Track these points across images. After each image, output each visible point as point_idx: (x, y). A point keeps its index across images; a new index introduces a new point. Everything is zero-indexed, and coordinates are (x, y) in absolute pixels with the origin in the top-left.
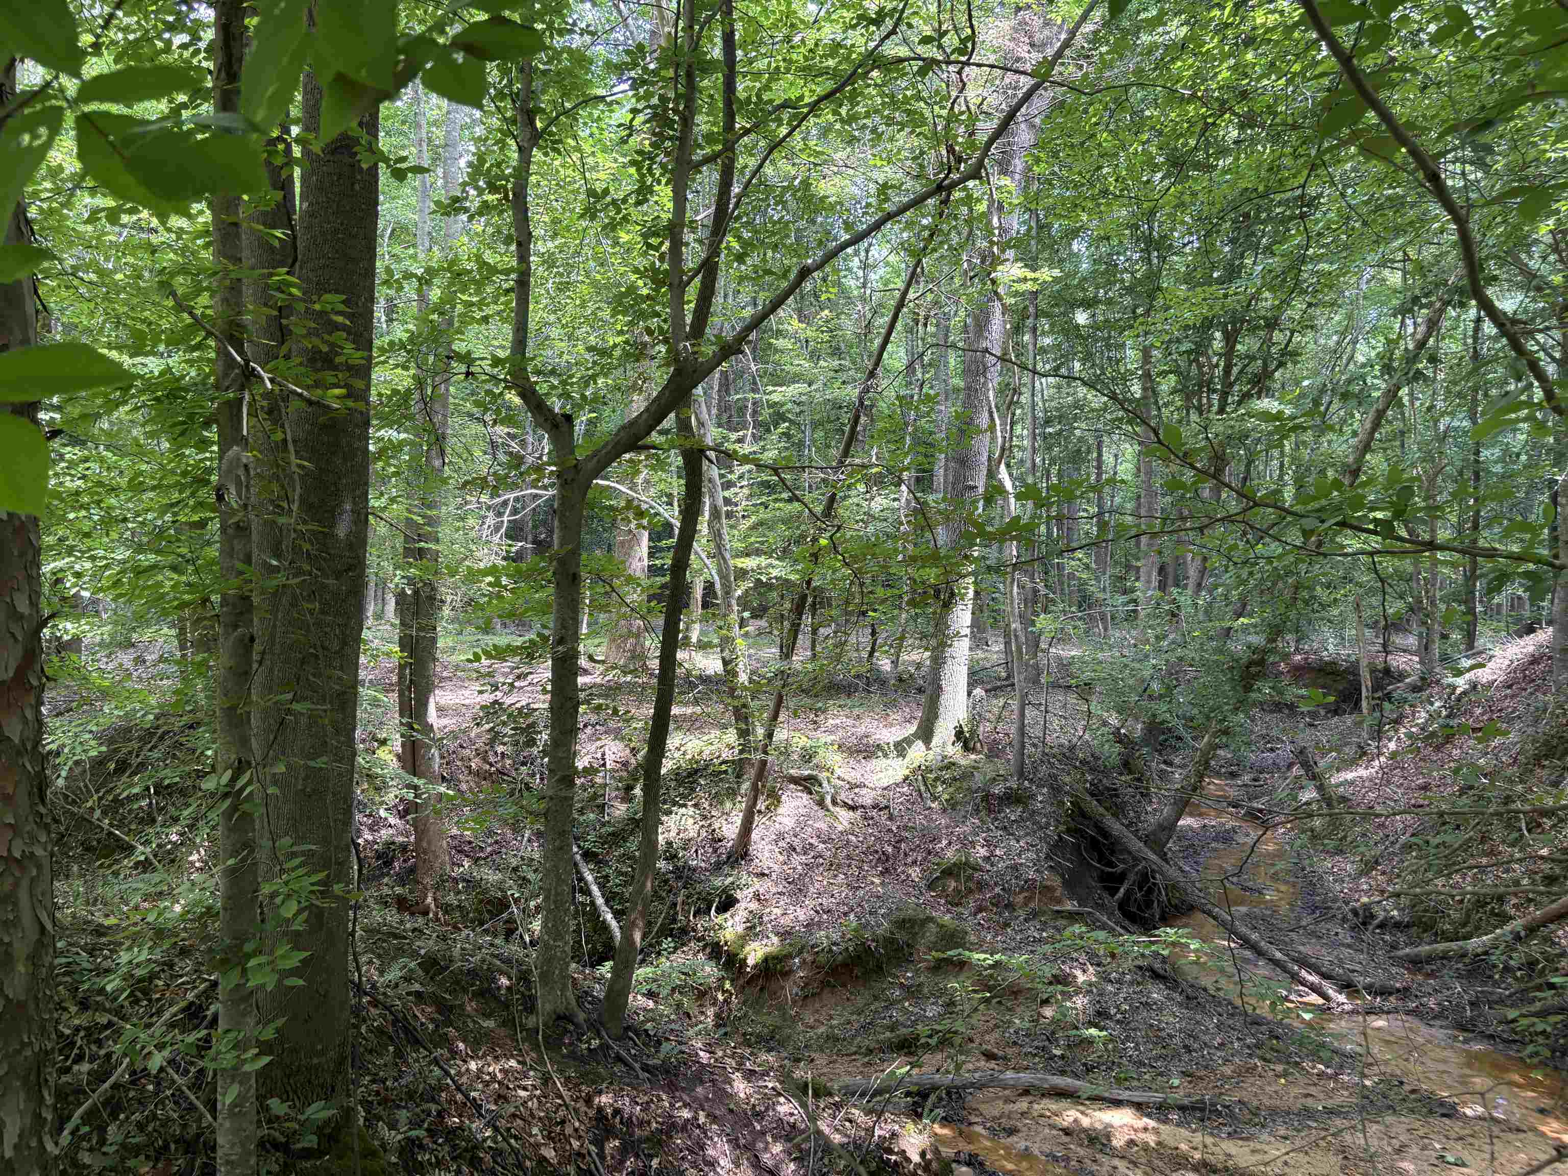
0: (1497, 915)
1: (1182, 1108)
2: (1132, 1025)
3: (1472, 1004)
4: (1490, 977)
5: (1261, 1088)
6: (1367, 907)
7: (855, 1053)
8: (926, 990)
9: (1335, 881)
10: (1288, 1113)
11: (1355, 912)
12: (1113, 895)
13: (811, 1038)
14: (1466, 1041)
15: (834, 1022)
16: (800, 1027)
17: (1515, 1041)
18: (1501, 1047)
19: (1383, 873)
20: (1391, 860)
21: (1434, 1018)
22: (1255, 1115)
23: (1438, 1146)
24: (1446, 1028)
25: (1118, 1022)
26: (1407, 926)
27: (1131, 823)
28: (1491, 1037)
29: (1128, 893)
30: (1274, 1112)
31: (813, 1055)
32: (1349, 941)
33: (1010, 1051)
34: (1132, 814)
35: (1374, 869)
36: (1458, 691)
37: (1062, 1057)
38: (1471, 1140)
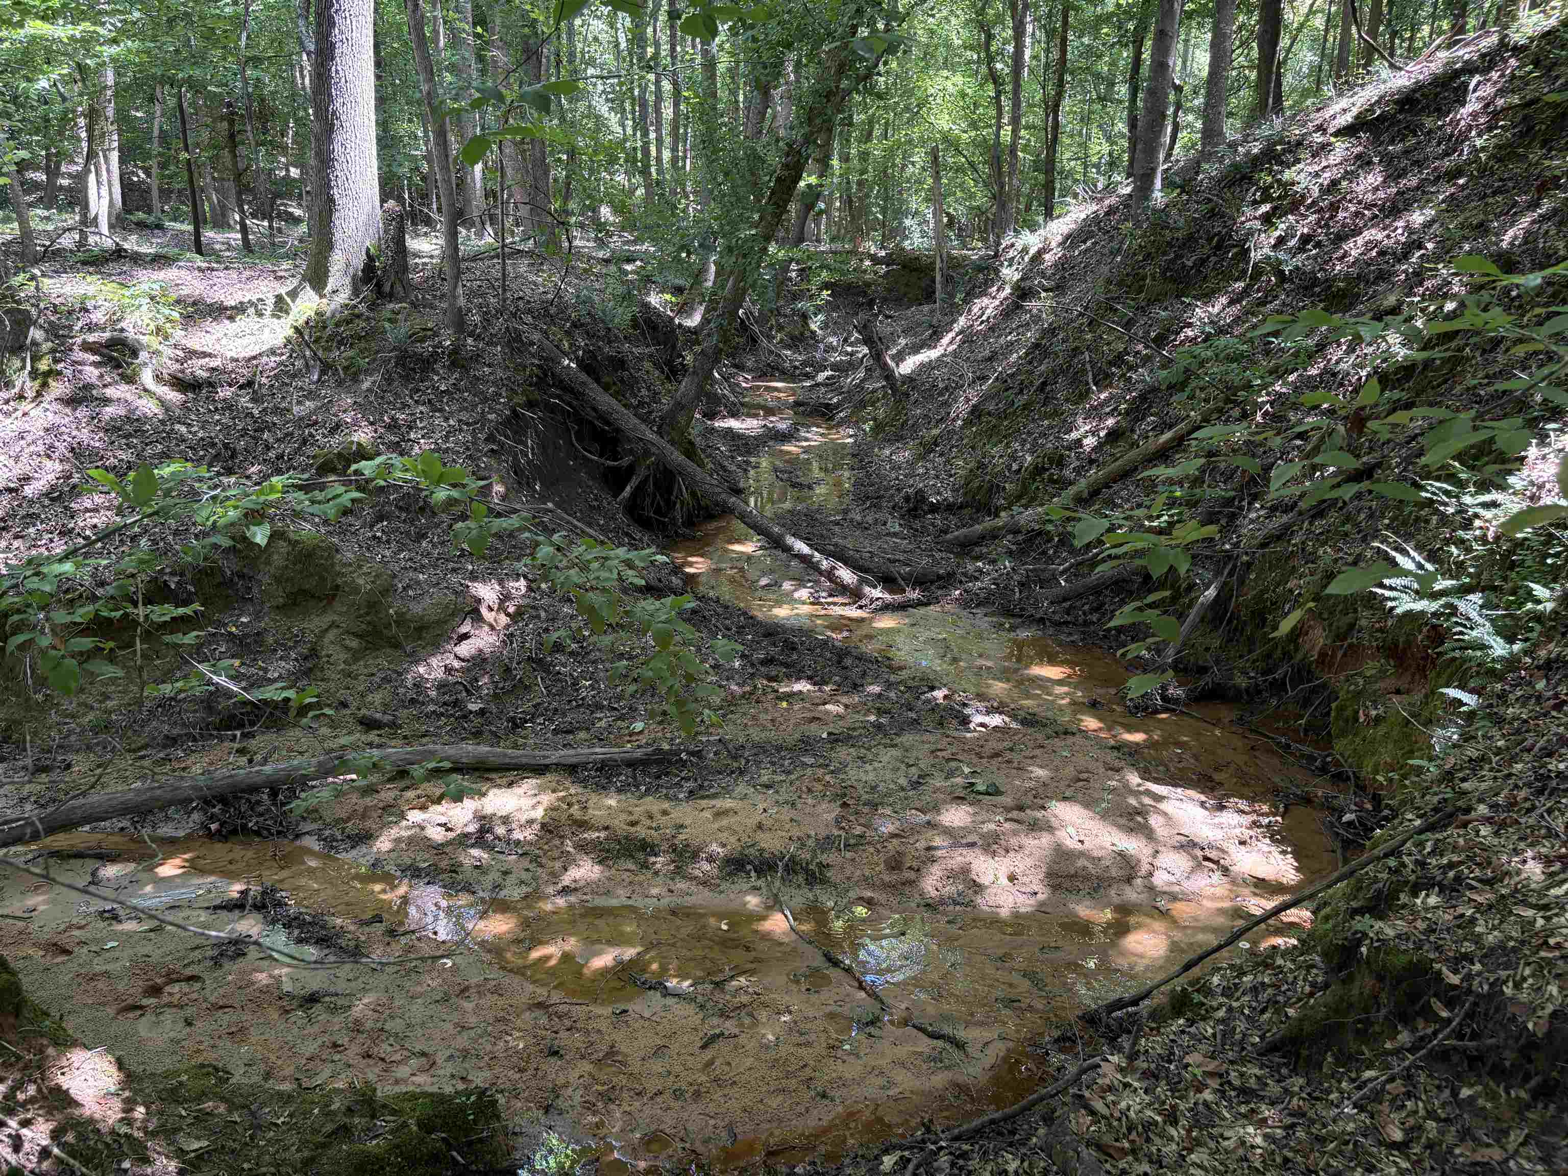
0: (1055, 482)
1: (631, 764)
2: (592, 656)
3: (1022, 584)
4: (1044, 553)
5: (754, 718)
6: (920, 492)
7: (145, 747)
8: (271, 640)
9: (892, 469)
10: (779, 749)
11: (907, 499)
12: (615, 496)
13: (71, 732)
14: (1013, 628)
15: (110, 704)
16: (54, 717)
17: (1066, 623)
18: (1051, 631)
19: (941, 455)
20: (950, 440)
21: (977, 606)
22: (735, 758)
23: (967, 770)
24: (992, 614)
25: (572, 654)
26: (961, 507)
27: (641, 404)
28: (1042, 620)
29: (639, 490)
30: (761, 748)
31: (70, 757)
32: (897, 528)
33: (403, 713)
34: (644, 392)
35: (933, 451)
36: (1033, 251)
37: (482, 712)
38: (1008, 755)
